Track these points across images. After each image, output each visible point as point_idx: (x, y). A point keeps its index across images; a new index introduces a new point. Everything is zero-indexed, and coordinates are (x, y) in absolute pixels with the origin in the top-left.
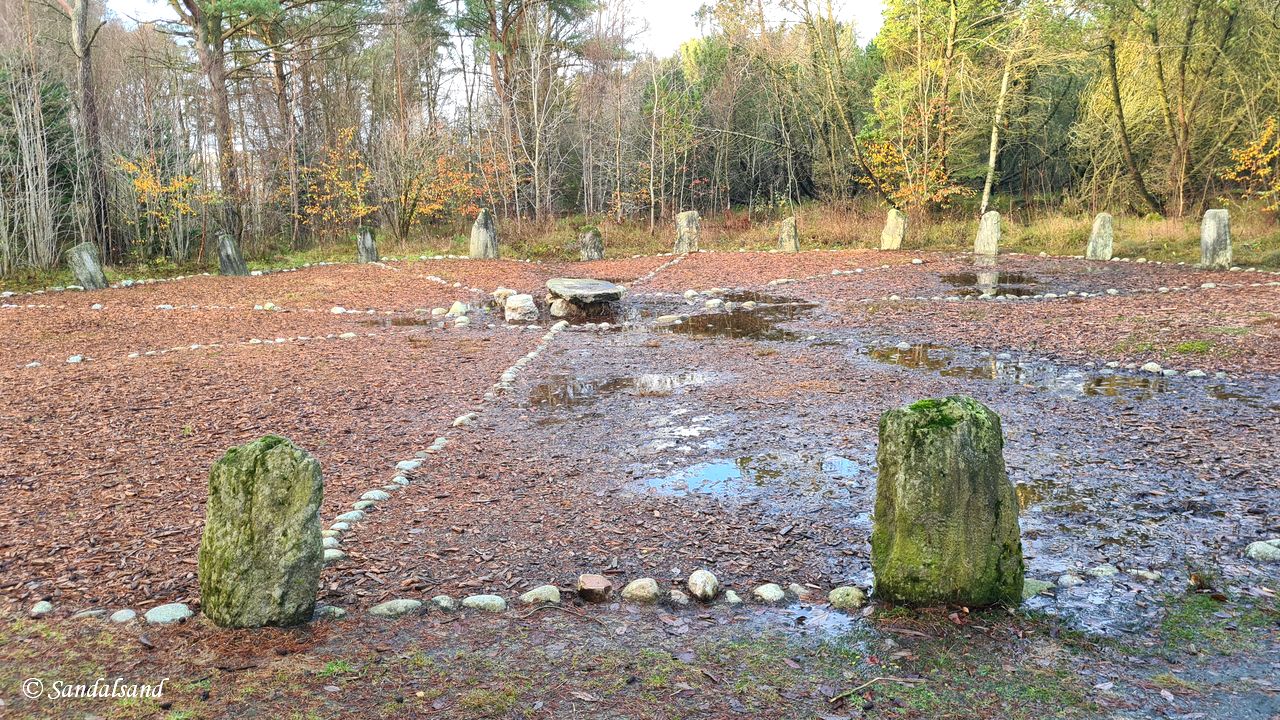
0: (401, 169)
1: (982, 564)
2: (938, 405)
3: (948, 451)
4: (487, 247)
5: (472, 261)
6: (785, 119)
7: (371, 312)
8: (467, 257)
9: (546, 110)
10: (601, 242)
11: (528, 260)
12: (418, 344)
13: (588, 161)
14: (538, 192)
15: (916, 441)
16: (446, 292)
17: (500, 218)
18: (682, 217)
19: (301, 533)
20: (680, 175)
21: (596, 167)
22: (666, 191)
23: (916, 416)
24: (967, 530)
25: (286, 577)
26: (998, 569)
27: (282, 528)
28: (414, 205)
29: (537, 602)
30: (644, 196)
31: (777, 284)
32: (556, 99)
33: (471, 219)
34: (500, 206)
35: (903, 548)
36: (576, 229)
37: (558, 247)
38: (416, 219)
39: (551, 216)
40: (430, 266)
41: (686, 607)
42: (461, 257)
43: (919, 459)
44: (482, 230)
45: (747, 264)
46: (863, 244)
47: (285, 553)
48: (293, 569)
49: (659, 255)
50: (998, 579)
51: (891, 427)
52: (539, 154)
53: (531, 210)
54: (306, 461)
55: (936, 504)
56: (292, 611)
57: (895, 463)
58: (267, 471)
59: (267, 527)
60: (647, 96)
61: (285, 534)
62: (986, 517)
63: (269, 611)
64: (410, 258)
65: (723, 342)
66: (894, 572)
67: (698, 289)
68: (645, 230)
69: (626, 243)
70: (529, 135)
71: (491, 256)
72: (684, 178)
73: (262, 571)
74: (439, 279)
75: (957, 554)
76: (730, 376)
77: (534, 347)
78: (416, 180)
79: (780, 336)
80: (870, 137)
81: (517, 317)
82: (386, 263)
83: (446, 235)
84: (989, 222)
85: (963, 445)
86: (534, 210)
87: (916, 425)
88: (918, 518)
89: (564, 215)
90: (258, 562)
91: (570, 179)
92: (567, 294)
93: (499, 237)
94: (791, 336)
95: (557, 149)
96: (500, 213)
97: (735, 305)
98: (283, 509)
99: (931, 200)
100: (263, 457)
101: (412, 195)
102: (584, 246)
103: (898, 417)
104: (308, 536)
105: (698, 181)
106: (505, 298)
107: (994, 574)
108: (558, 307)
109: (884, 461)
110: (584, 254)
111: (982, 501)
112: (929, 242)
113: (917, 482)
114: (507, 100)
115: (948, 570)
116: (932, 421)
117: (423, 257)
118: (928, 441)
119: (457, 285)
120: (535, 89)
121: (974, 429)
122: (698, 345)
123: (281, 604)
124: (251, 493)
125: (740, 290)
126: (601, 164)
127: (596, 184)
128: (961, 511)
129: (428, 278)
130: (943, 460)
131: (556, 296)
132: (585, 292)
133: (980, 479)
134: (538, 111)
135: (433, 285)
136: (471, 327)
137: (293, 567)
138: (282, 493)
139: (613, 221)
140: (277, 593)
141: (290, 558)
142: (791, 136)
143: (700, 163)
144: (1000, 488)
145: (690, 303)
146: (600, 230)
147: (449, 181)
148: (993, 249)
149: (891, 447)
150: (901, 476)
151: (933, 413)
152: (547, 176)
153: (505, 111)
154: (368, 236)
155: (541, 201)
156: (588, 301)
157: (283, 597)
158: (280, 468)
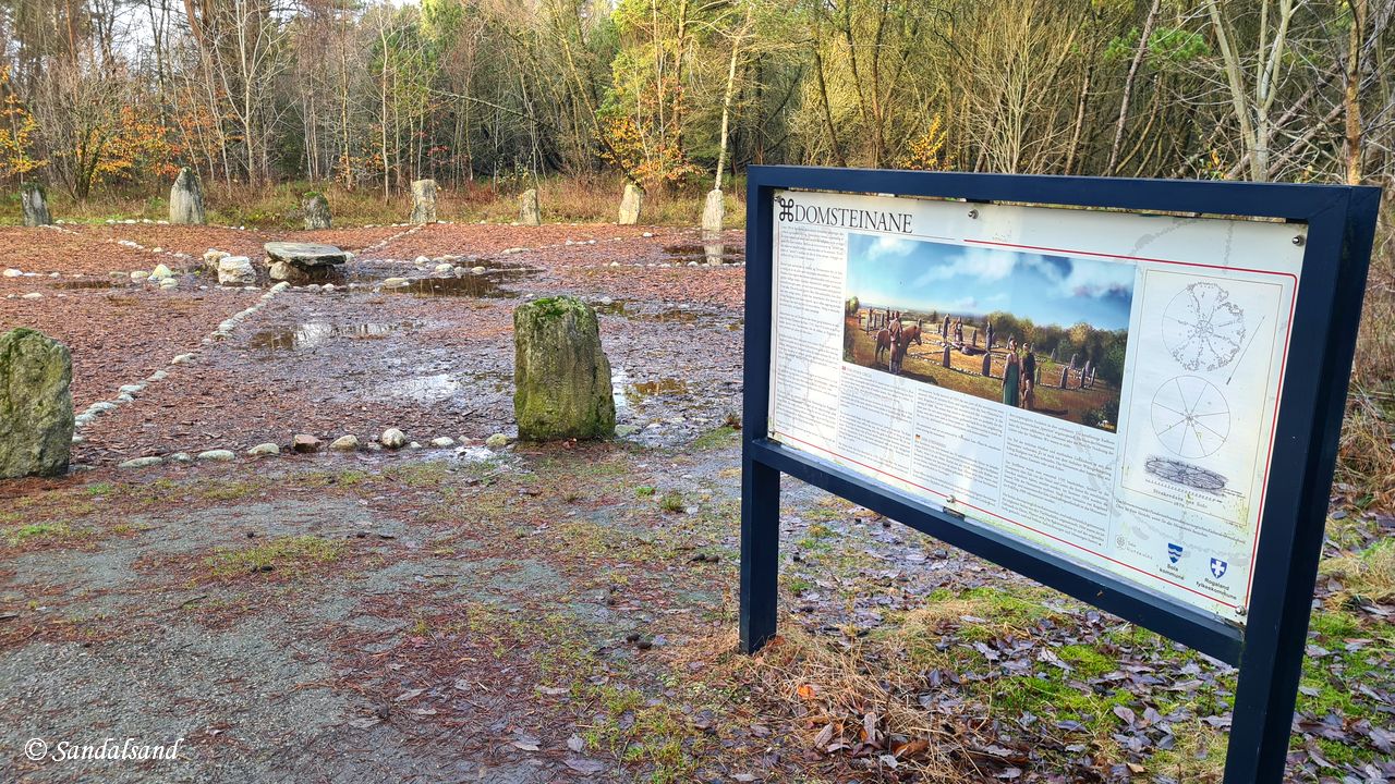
0: (76, 119)
1: (586, 410)
2: (552, 301)
3: (560, 332)
4: (191, 211)
5: (172, 227)
6: (527, 88)
7: (55, 275)
8: (166, 222)
9: (257, 60)
10: (327, 209)
11: (242, 228)
12: (120, 303)
13: (311, 119)
14: (251, 152)
15: (538, 326)
16: (145, 257)
17: (204, 181)
18: (418, 186)
19: (55, 403)
20: (416, 142)
21: (320, 128)
22: (401, 158)
23: (537, 309)
24: (575, 387)
25: (44, 438)
26: (597, 414)
27: (38, 399)
28: (95, 161)
29: (260, 453)
30: (378, 162)
31: (509, 253)
32: (269, 50)
33: (168, 180)
34: (204, 167)
35: (533, 402)
36: (299, 195)
37: (278, 214)
38: (98, 177)
39: (268, 180)
40: (121, 230)
41: (379, 452)
42: (160, 222)
43: (541, 339)
44: (184, 192)
45: (486, 235)
46: (603, 219)
47: (42, 419)
48: (49, 431)
49: (394, 225)
50: (598, 421)
51: (521, 317)
52: (251, 110)
53: (244, 173)
54: (56, 346)
55: (553, 369)
56: (50, 464)
57: (525, 342)
58: (21, 354)
59: (24, 399)
60: (376, 52)
61: (40, 404)
62: (588, 378)
63: (28, 465)
64: (94, 222)
65: (446, 301)
66: (528, 419)
67: (430, 256)
68: (379, 199)
69: (358, 212)
70: (237, 86)
71: (197, 222)
72: (421, 145)
73: (21, 434)
74: (133, 244)
75: (569, 404)
76: (447, 324)
77: (253, 305)
78: (96, 131)
79: (502, 294)
80: (610, 112)
81: (232, 279)
82: (63, 226)
83: (138, 197)
84: (714, 199)
85: (569, 329)
86: (247, 173)
87: (538, 316)
88: (541, 379)
89: (284, 180)
90: (18, 426)
91: (290, 140)
92: (288, 256)
93: (206, 202)
94: (513, 295)
95: (272, 105)
96: (205, 174)
97: (464, 270)
98: (38, 384)
99: (667, 178)
100: (17, 344)
101: (92, 148)
102: (309, 213)
103: (525, 310)
104: (61, 406)
105: (436, 149)
106: (218, 261)
107: (595, 417)
108: (277, 270)
109: (518, 341)
110: (309, 222)
111: (584, 367)
112: (665, 218)
113: (540, 355)
114: (208, 45)
115: (564, 415)
116: (548, 312)
117: (111, 221)
118: (545, 326)
119: (156, 250)
120: (241, 36)
121: (576, 318)
122: (422, 301)
123: (41, 459)
124: (8, 373)
125: (473, 257)
126: (325, 124)
127: (321, 146)
128: (570, 373)
129: (121, 242)
130: (557, 339)
131: (275, 259)
132: (308, 255)
133: (582, 352)
134: (247, 59)
135: (127, 250)
136: (179, 288)
137: (49, 430)
138: (35, 372)
139: (342, 187)
140: (36, 450)
141: (46, 422)
142: (535, 105)
143: (438, 129)
144: (596, 358)
145: (421, 269)
146: (326, 196)
147: (137, 134)
148: (717, 225)
149: (522, 331)
150: (529, 351)
151: (549, 307)
152: (261, 135)
153: (207, 58)
154: (37, 195)
155: (255, 163)
156: (311, 263)
157: (42, 453)
158: (33, 352)
